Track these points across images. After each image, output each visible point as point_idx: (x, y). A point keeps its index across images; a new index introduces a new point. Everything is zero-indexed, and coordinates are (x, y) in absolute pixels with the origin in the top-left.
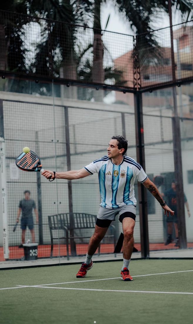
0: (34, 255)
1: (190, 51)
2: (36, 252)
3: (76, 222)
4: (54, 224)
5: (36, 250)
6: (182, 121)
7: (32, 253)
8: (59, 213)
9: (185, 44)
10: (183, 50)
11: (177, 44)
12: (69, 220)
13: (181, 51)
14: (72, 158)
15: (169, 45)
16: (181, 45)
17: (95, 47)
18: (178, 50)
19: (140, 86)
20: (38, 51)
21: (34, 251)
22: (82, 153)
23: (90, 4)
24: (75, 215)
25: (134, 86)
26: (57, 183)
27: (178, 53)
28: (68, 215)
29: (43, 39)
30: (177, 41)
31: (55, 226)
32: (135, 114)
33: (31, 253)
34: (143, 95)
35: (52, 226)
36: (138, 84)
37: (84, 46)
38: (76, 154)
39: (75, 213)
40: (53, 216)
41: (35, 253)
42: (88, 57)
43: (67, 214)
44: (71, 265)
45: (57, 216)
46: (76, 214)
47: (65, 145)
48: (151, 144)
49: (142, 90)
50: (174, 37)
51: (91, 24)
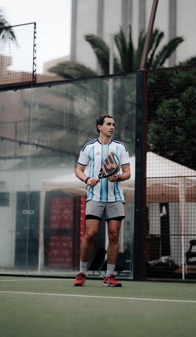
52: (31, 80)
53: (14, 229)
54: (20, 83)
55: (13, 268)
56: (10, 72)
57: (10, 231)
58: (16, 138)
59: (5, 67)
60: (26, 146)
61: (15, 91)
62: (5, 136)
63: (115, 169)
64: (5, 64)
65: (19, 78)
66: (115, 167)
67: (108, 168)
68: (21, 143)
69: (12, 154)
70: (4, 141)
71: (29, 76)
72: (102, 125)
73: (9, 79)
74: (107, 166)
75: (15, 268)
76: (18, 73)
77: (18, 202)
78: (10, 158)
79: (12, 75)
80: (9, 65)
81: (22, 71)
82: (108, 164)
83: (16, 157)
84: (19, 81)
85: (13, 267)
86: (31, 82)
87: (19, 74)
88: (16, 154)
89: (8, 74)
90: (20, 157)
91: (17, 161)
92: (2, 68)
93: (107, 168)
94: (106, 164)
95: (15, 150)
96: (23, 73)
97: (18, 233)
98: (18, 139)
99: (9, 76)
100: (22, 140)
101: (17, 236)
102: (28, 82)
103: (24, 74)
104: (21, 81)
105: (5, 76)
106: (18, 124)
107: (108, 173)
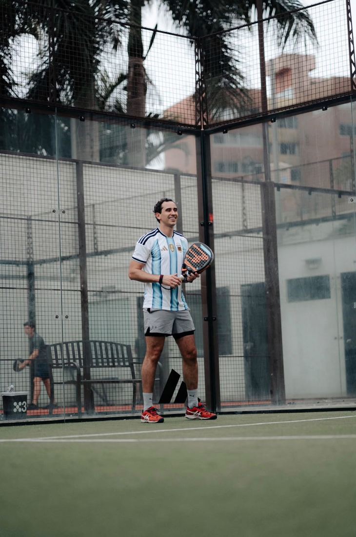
0: (20, 410)
1: (294, 96)
2: (25, 406)
3: (94, 357)
4: (57, 359)
5: (24, 402)
6: (278, 190)
7: (18, 407)
8: (64, 341)
9: (286, 83)
10: (282, 94)
11: (272, 85)
12: (82, 352)
13: (279, 95)
14: (89, 260)
15: (257, 85)
16: (278, 85)
17: (130, 79)
18: (273, 94)
19: (207, 122)
20: (32, 85)
21: (20, 403)
22: (106, 253)
23: (123, 5)
24: (92, 344)
25: (197, 123)
26: (62, 290)
27: (273, 99)
28: (81, 344)
29: (42, 65)
30: (272, 80)
31: (57, 361)
32: (198, 176)
33: (15, 407)
34: (212, 137)
35: (52, 362)
36: (204, 119)
37: (112, 79)
38: (97, 253)
39: (92, 341)
40: (55, 346)
41: (22, 407)
42: (118, 96)
43: (78, 342)
44: (84, 423)
45: (60, 345)
46: (95, 342)
47: (77, 225)
48: (224, 235)
49: (209, 129)
50: (267, 73)
51: (125, 40)
52: (350, 89)
53: (342, 334)
54: (332, 96)
55: (345, 398)
56: (313, 80)
57: (336, 338)
58: (332, 187)
59: (305, 73)
60: (350, 198)
61: (323, 110)
62: (314, 186)
63: (206, 261)
64: (305, 69)
65: (330, 88)
66: (206, 259)
67: (196, 262)
68: (341, 194)
69: (328, 213)
70: (314, 194)
71: (346, 84)
72: (160, 213)
73: (314, 92)
74: (193, 260)
75: (348, 398)
76: (327, 80)
77: (344, 289)
78: (325, 220)
79: (317, 85)
80: (311, 70)
81: (333, 75)
82: (193, 256)
83: (335, 218)
84: (330, 94)
85: (345, 395)
86: (348, 92)
87: (329, 83)
88: (334, 212)
89: (312, 83)
90: (342, 217)
91: (338, 224)
92: (301, 75)
93: (194, 261)
94: (190, 257)
95: (333, 206)
96: (335, 78)
97: (349, 340)
98: (335, 188)
99: (313, 87)
100: (343, 189)
101: (347, 345)
102: (344, 93)
103: (336, 80)
104: (334, 93)
105: (305, 88)
106: (334, 163)
107: (197, 268)
